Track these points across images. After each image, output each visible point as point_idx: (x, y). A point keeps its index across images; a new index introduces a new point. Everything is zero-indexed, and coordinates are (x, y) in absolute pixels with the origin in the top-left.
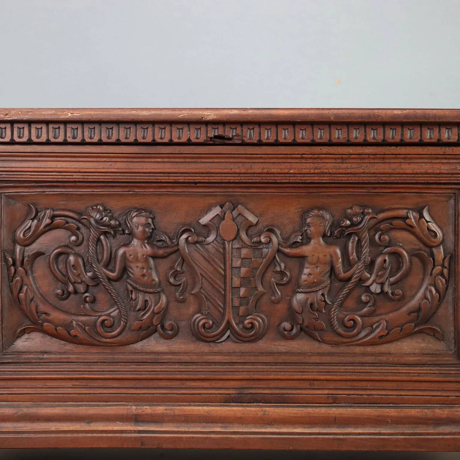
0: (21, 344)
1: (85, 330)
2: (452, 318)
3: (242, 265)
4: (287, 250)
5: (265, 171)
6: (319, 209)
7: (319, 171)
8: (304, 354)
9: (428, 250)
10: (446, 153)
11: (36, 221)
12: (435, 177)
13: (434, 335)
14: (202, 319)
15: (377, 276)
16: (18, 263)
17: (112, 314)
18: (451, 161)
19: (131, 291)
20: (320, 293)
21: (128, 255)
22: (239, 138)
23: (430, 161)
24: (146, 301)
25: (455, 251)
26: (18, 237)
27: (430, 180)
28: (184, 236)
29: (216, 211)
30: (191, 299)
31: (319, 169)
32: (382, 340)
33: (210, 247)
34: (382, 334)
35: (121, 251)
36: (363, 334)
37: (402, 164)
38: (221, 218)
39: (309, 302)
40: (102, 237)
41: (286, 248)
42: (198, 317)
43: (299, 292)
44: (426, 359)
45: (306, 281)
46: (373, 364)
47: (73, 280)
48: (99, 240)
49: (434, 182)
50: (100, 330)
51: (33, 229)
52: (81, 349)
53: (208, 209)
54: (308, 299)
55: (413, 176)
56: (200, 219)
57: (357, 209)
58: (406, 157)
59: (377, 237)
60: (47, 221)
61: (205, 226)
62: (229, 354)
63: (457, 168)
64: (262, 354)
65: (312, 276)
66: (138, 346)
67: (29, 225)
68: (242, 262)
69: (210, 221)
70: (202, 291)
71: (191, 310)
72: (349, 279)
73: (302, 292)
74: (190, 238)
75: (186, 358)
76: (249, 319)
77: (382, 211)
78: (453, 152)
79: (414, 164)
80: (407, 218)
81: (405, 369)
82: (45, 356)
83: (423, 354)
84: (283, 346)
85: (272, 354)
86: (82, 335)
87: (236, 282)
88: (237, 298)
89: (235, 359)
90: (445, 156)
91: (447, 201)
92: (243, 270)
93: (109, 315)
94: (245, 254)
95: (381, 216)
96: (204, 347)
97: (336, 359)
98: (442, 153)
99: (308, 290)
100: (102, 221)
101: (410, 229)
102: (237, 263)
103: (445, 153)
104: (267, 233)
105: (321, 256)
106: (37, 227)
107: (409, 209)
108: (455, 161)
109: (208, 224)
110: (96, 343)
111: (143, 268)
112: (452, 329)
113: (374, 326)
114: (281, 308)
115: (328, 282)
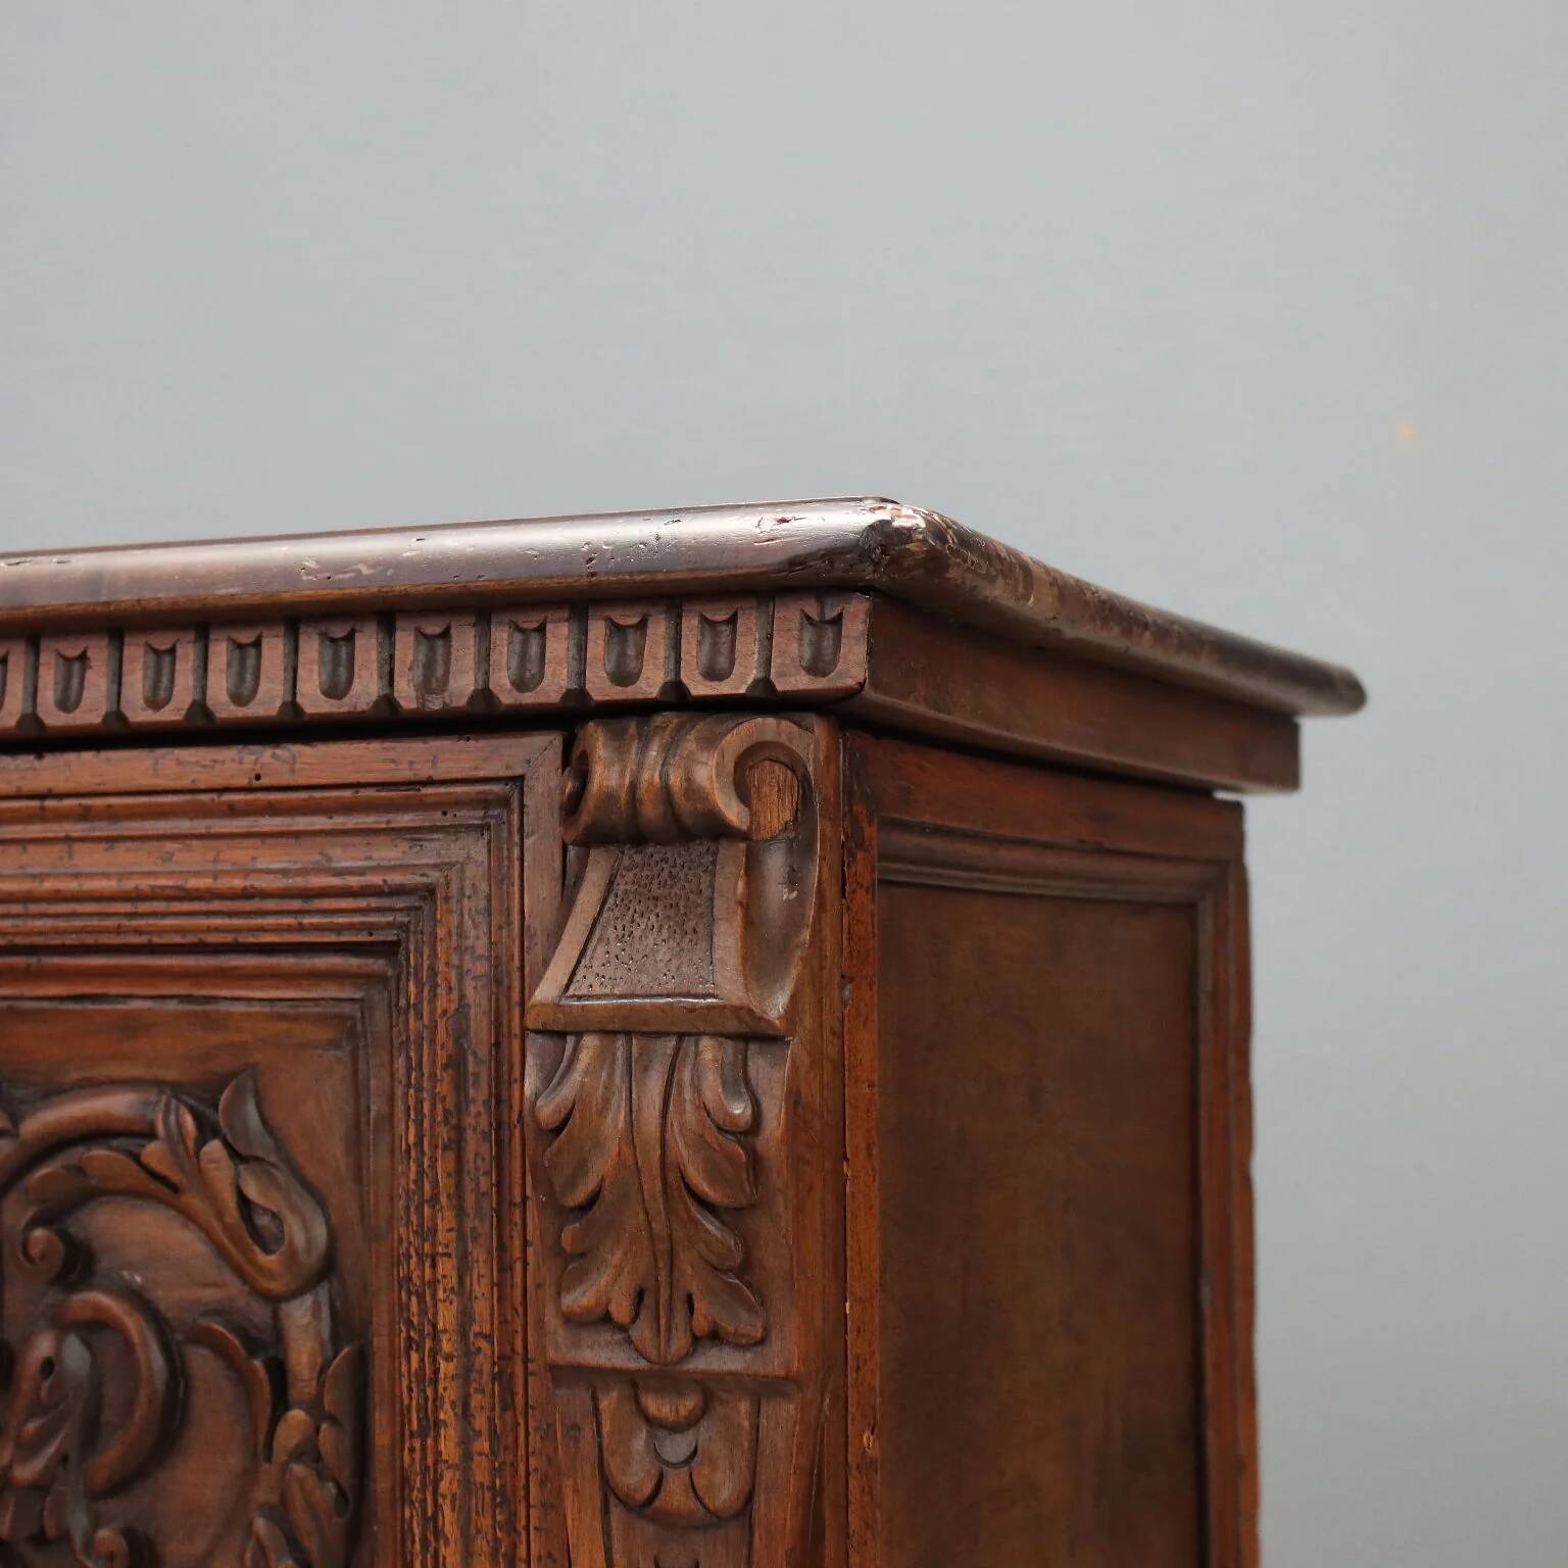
10: (264, 781)
12: (231, 914)
18: (301, 823)
27: (209, 930)
37: (78, 847)
49: (229, 938)
55: (127, 907)
58: (87, 808)
63: (329, 860)
78: (293, 771)
79: (130, 845)
90: (261, 798)
98: (243, 782)
103: (258, 777)
108: (319, 822)
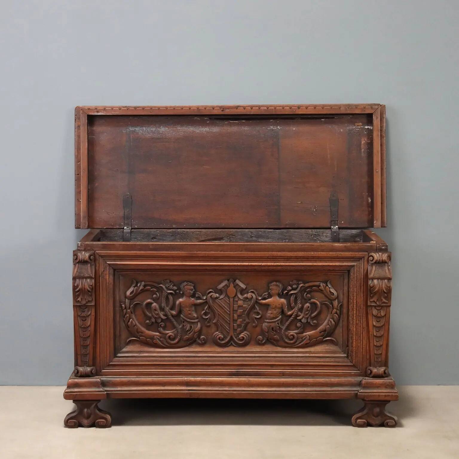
0: (129, 347)
1: (160, 340)
2: (341, 335)
3: (238, 309)
6: (276, 281)
9: (330, 301)
11: (136, 288)
14: (218, 335)
15: (305, 314)
16: (128, 308)
19: (184, 322)
20: (277, 322)
21: (182, 304)
24: (191, 326)
26: (127, 295)
29: (225, 283)
30: (213, 326)
33: (222, 300)
34: (307, 342)
35: (178, 301)
36: (298, 342)
38: (227, 286)
39: (271, 327)
41: (259, 300)
43: (266, 322)
45: (269, 316)
47: (155, 316)
48: (168, 297)
50: (168, 340)
51: (135, 291)
52: (158, 349)
53: (222, 282)
54: (270, 325)
56: (217, 286)
57: (295, 282)
59: (305, 295)
60: (142, 287)
64: (247, 352)
65: (272, 314)
67: (132, 290)
69: (222, 287)
70: (218, 321)
71: (213, 331)
72: (291, 316)
74: (212, 296)
76: (242, 335)
77: (308, 282)
80: (320, 286)
82: (141, 353)
84: (258, 348)
85: (251, 352)
86: (159, 343)
87: (236, 317)
88: (236, 325)
92: (239, 311)
93: (172, 333)
94: (240, 304)
95: (307, 285)
97: (284, 354)
99: (270, 321)
100: (170, 288)
101: (321, 291)
102: (236, 308)
104: (250, 293)
105: (277, 304)
106: (137, 290)
107: (321, 282)
109: (221, 289)
110: (166, 346)
111: (189, 311)
112: (341, 339)
113: (303, 339)
114: (258, 329)
115: (280, 317)
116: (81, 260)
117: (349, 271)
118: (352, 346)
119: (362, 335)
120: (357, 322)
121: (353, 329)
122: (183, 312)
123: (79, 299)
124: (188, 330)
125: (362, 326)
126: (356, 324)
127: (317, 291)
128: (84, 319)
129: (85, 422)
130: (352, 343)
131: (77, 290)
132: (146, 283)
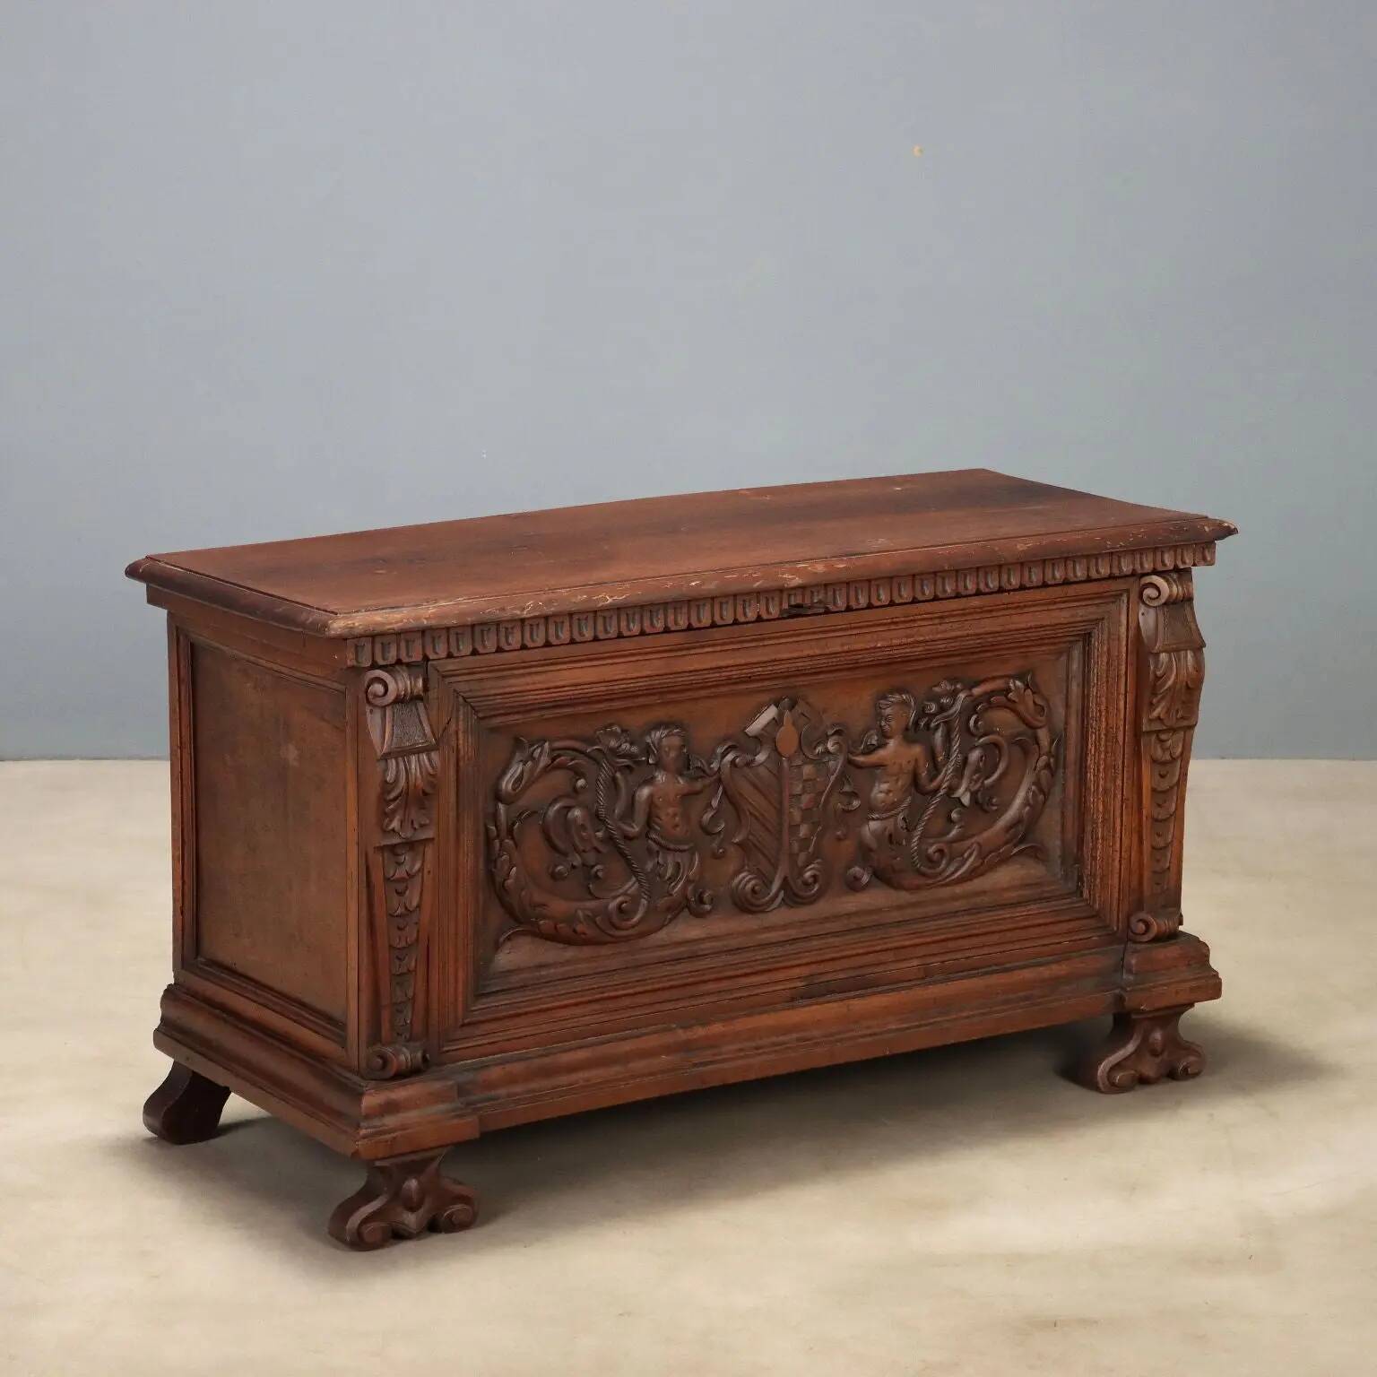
0: (506, 958)
1: (595, 923)
2: (1058, 828)
3: (804, 791)
4: (861, 759)
5: (846, 648)
6: (900, 691)
7: (912, 639)
8: (879, 911)
9: (1030, 732)
11: (530, 763)
13: (1037, 857)
14: (751, 879)
15: (971, 780)
16: (504, 833)
17: (629, 892)
19: (658, 852)
20: (901, 817)
22: (822, 605)
23: (1045, 608)
24: (678, 864)
25: (1065, 729)
26: (503, 792)
28: (730, 757)
29: (770, 713)
30: (732, 850)
31: (913, 636)
32: (973, 874)
33: (762, 770)
34: (976, 865)
35: (646, 791)
36: (951, 869)
38: (777, 722)
39: (887, 833)
40: (618, 775)
41: (857, 755)
42: (744, 878)
43: (873, 819)
44: (1027, 892)
45: (883, 802)
46: (968, 911)
47: (581, 848)
48: (614, 779)
50: (615, 920)
51: (526, 776)
52: (587, 951)
53: (758, 711)
54: (885, 829)
56: (745, 728)
57: (946, 686)
59: (972, 722)
60: (544, 761)
61: (756, 737)
62: (785, 927)
64: (826, 919)
65: (891, 794)
66: (662, 935)
67: (519, 771)
68: (804, 787)
69: (763, 729)
70: (751, 837)
71: (731, 868)
72: (937, 790)
73: (878, 819)
74: (737, 760)
75: (734, 943)
76: (811, 869)
77: (977, 684)
80: (1008, 690)
81: (1006, 914)
82: (544, 973)
83: (1027, 885)
84: (852, 903)
85: (837, 917)
86: (591, 932)
87: (797, 815)
88: (796, 841)
89: (793, 933)
91: (1057, 659)
92: (805, 799)
93: (625, 894)
94: (809, 775)
95: (977, 691)
96: (750, 922)
97: (919, 912)
99: (884, 815)
100: (620, 749)
101: (1010, 706)
102: (798, 789)
104: (835, 737)
105: (904, 763)
106: (532, 770)
107: (1009, 677)
109: (761, 735)
110: (609, 939)
111: (675, 815)
112: (1058, 843)
113: (966, 855)
114: (848, 846)
115: (909, 799)
116: (405, 695)
117: (1087, 637)
118: (1094, 858)
119: (1118, 821)
120: (1108, 785)
121: (1096, 804)
122: (657, 820)
123: (395, 824)
124: (670, 878)
125: (1119, 796)
126: (1105, 791)
127: (1000, 706)
128: (400, 887)
129: (411, 1220)
130: (1095, 848)
131: (392, 796)
132: (557, 744)
